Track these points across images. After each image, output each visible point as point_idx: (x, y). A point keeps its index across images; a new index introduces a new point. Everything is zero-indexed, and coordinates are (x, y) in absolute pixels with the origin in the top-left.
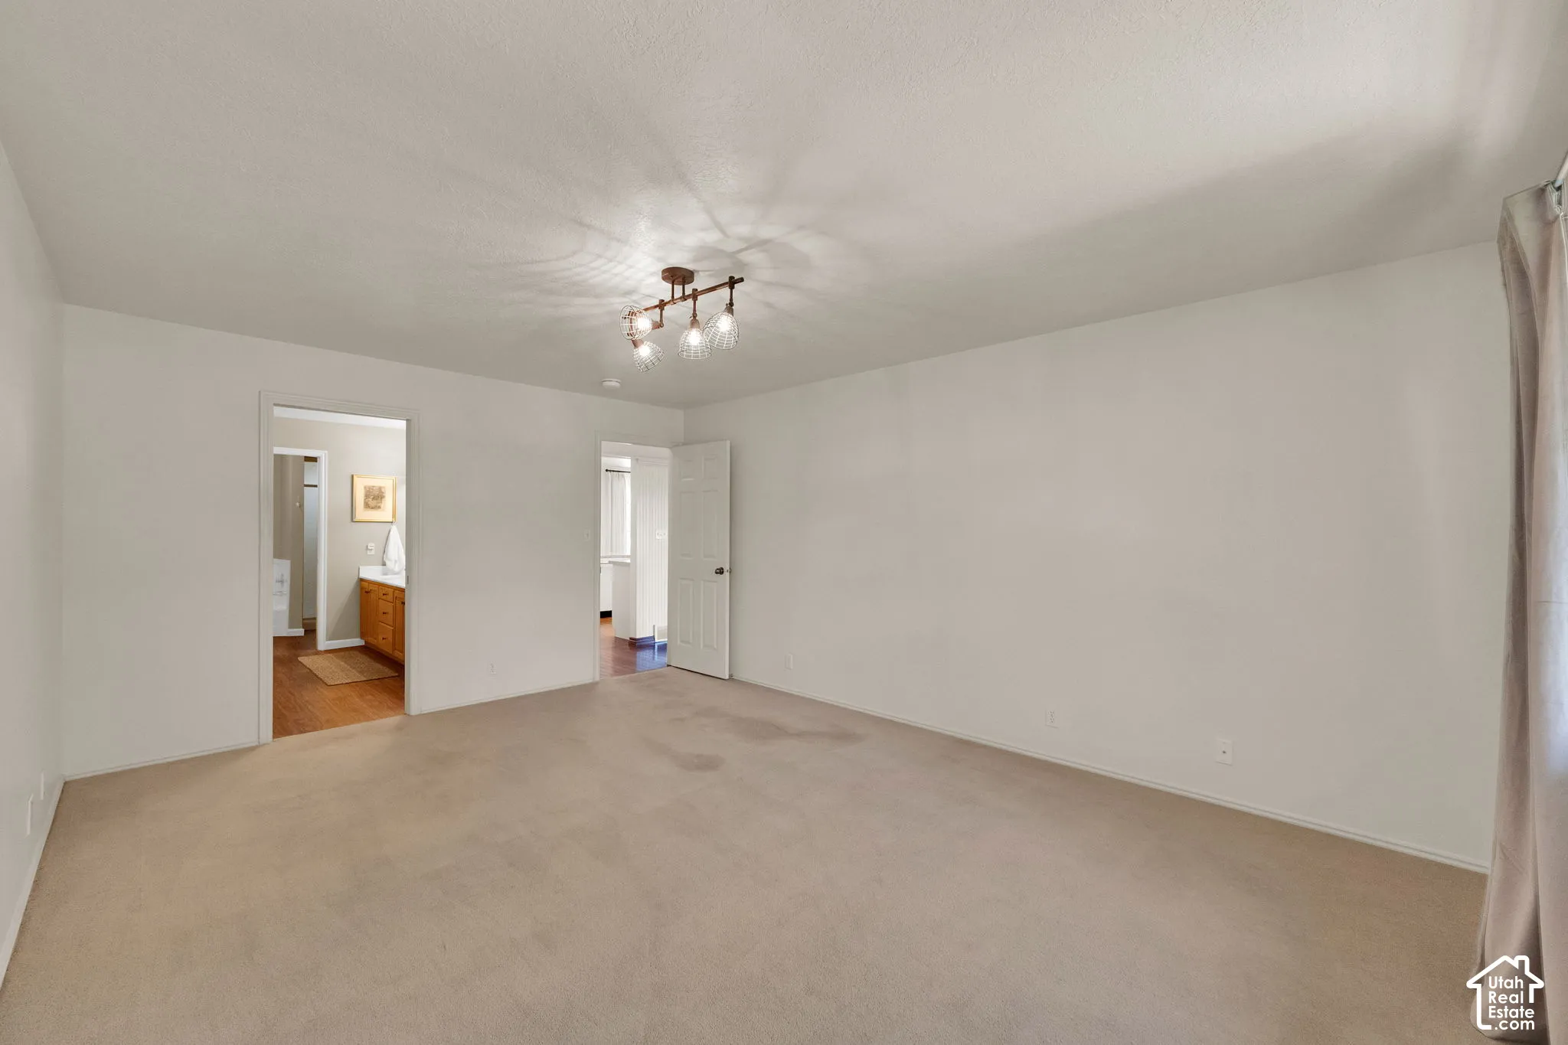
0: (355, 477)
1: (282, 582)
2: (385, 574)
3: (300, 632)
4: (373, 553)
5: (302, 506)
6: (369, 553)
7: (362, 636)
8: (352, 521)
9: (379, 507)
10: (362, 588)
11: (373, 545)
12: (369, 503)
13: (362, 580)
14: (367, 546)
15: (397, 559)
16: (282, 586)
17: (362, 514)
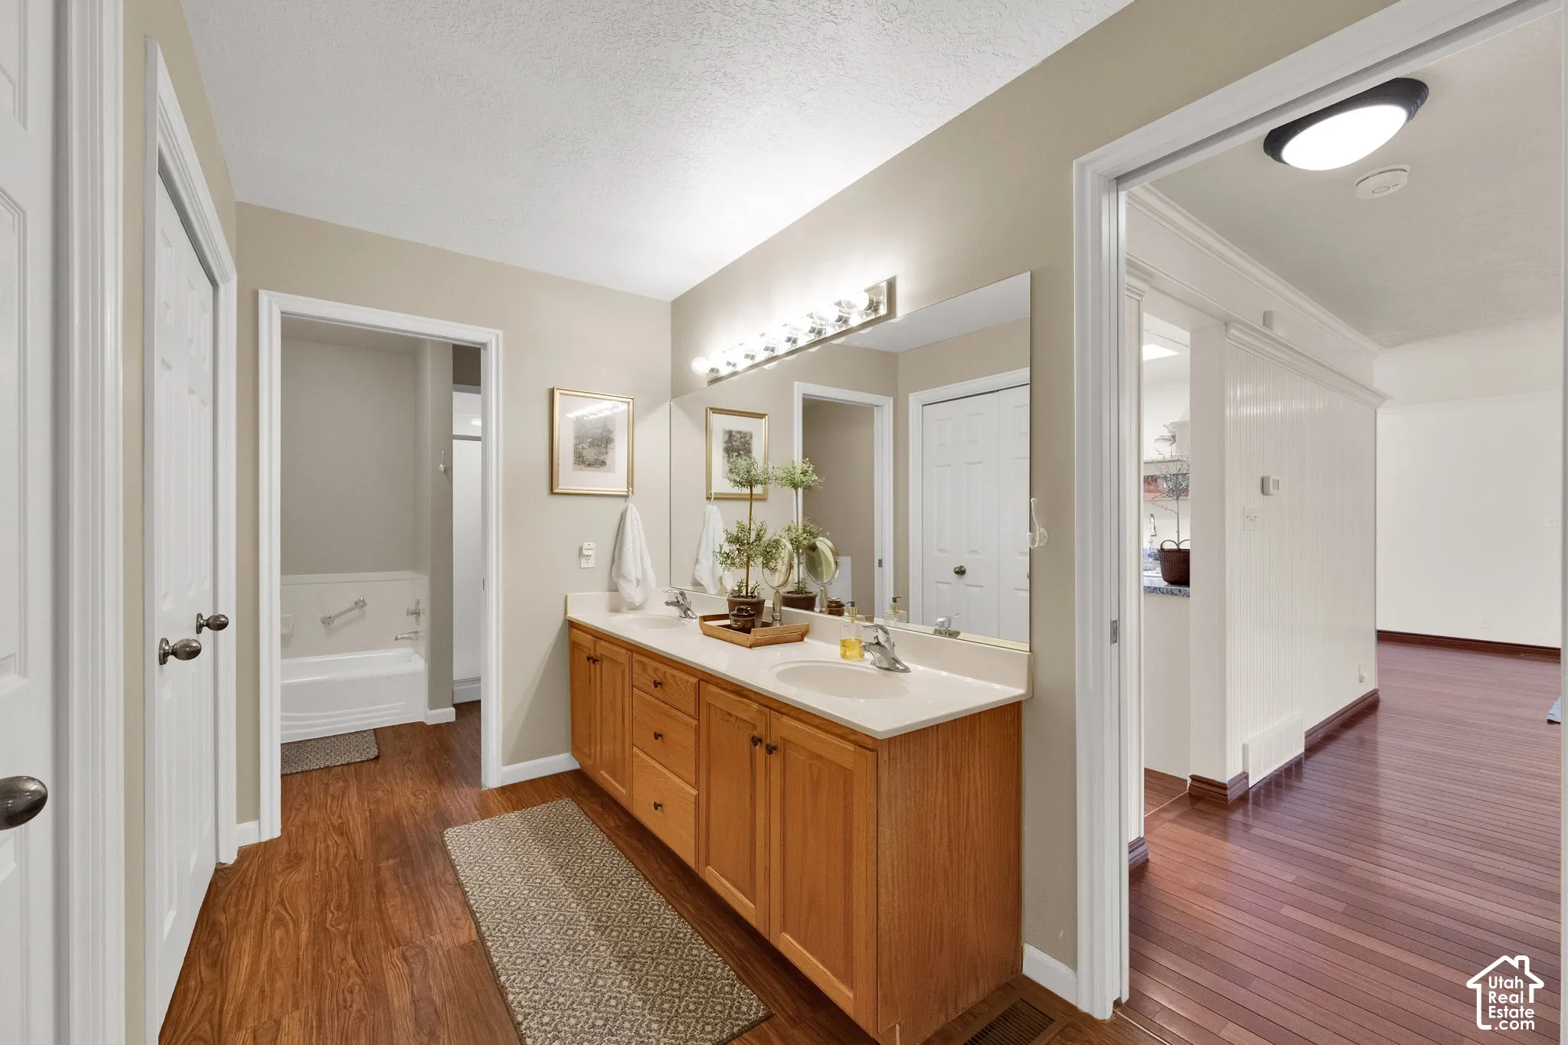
0: (557, 393)
1: (417, 613)
2: (615, 609)
3: (448, 715)
4: (591, 563)
5: (448, 471)
6: (584, 563)
7: (576, 750)
8: (552, 492)
9: (603, 463)
10: (574, 646)
11: (593, 545)
12: (585, 453)
13: (572, 625)
14: (581, 549)
15: (640, 577)
16: (417, 621)
17: (571, 478)
